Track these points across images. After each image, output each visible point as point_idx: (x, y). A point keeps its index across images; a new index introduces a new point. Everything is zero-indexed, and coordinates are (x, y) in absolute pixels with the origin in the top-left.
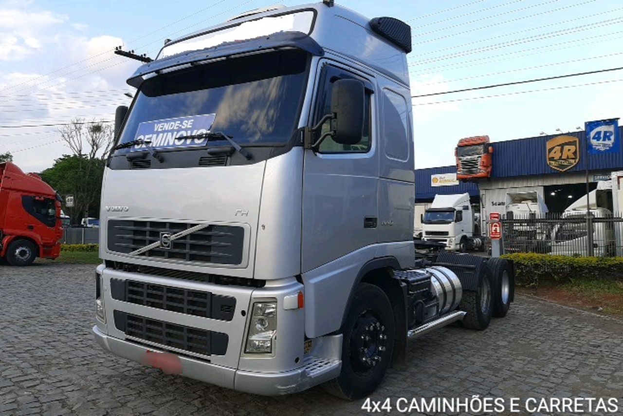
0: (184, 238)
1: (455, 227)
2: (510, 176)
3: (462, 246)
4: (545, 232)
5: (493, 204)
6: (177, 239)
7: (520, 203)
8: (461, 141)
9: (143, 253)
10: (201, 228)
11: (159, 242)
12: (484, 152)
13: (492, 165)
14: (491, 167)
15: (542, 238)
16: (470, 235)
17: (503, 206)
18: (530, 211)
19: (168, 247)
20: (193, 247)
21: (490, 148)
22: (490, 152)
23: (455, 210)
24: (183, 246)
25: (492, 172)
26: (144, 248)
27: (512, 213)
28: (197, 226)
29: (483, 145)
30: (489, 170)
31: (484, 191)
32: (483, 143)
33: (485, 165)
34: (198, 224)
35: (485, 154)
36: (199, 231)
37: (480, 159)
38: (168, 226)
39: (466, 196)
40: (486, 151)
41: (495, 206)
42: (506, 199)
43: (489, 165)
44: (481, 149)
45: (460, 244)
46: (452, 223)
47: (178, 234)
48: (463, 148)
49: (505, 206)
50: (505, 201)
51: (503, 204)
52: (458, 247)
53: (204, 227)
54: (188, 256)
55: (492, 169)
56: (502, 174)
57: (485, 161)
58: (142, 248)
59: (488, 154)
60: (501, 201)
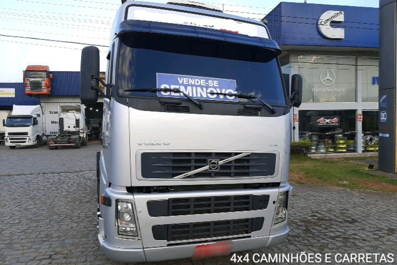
0: (230, 162)
1: (33, 130)
2: (64, 95)
3: (36, 142)
4: (85, 132)
5: (51, 113)
6: (225, 163)
7: (68, 112)
8: (28, 67)
9: (189, 176)
10: (245, 155)
11: (208, 166)
12: (47, 77)
13: (52, 86)
14: (51, 88)
15: (84, 135)
16: (41, 134)
17: (57, 114)
18: (76, 118)
19: (217, 169)
20: (236, 167)
21: (51, 75)
22: (51, 77)
23: (32, 117)
24: (229, 168)
25: (51, 91)
26: (190, 172)
27: (63, 118)
28: (242, 154)
29: (45, 72)
30: (50, 89)
31: (44, 103)
32: (45, 70)
33: (47, 86)
34: (242, 153)
35: (48, 78)
36: (244, 157)
37: (43, 81)
38: (213, 155)
39: (38, 107)
40: (48, 76)
41: (52, 114)
42: (59, 109)
43: (50, 86)
44: (44, 74)
45: (36, 141)
46: (31, 126)
47: (225, 160)
48: (29, 72)
49: (58, 114)
50: (58, 111)
51: (57, 113)
52: (35, 143)
53: (247, 155)
54: (233, 174)
55: (52, 89)
56: (58, 93)
57: (47, 83)
58: (189, 173)
59: (49, 79)
60: (56, 111)
